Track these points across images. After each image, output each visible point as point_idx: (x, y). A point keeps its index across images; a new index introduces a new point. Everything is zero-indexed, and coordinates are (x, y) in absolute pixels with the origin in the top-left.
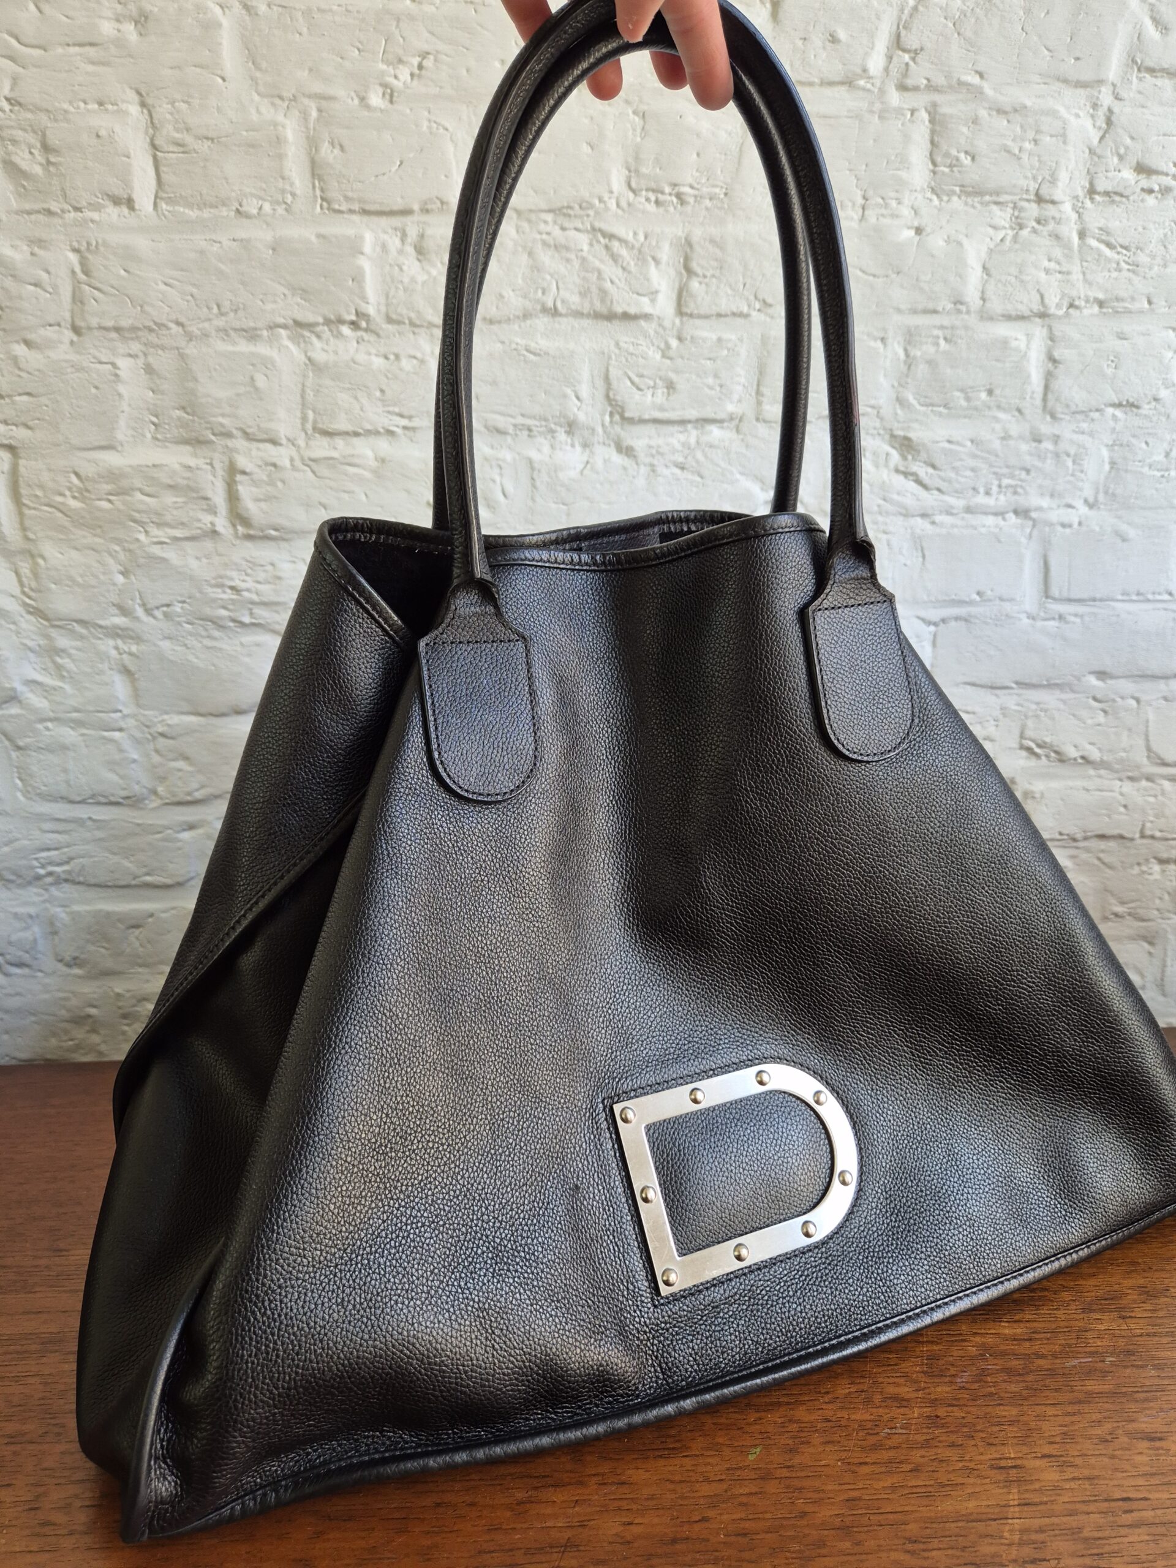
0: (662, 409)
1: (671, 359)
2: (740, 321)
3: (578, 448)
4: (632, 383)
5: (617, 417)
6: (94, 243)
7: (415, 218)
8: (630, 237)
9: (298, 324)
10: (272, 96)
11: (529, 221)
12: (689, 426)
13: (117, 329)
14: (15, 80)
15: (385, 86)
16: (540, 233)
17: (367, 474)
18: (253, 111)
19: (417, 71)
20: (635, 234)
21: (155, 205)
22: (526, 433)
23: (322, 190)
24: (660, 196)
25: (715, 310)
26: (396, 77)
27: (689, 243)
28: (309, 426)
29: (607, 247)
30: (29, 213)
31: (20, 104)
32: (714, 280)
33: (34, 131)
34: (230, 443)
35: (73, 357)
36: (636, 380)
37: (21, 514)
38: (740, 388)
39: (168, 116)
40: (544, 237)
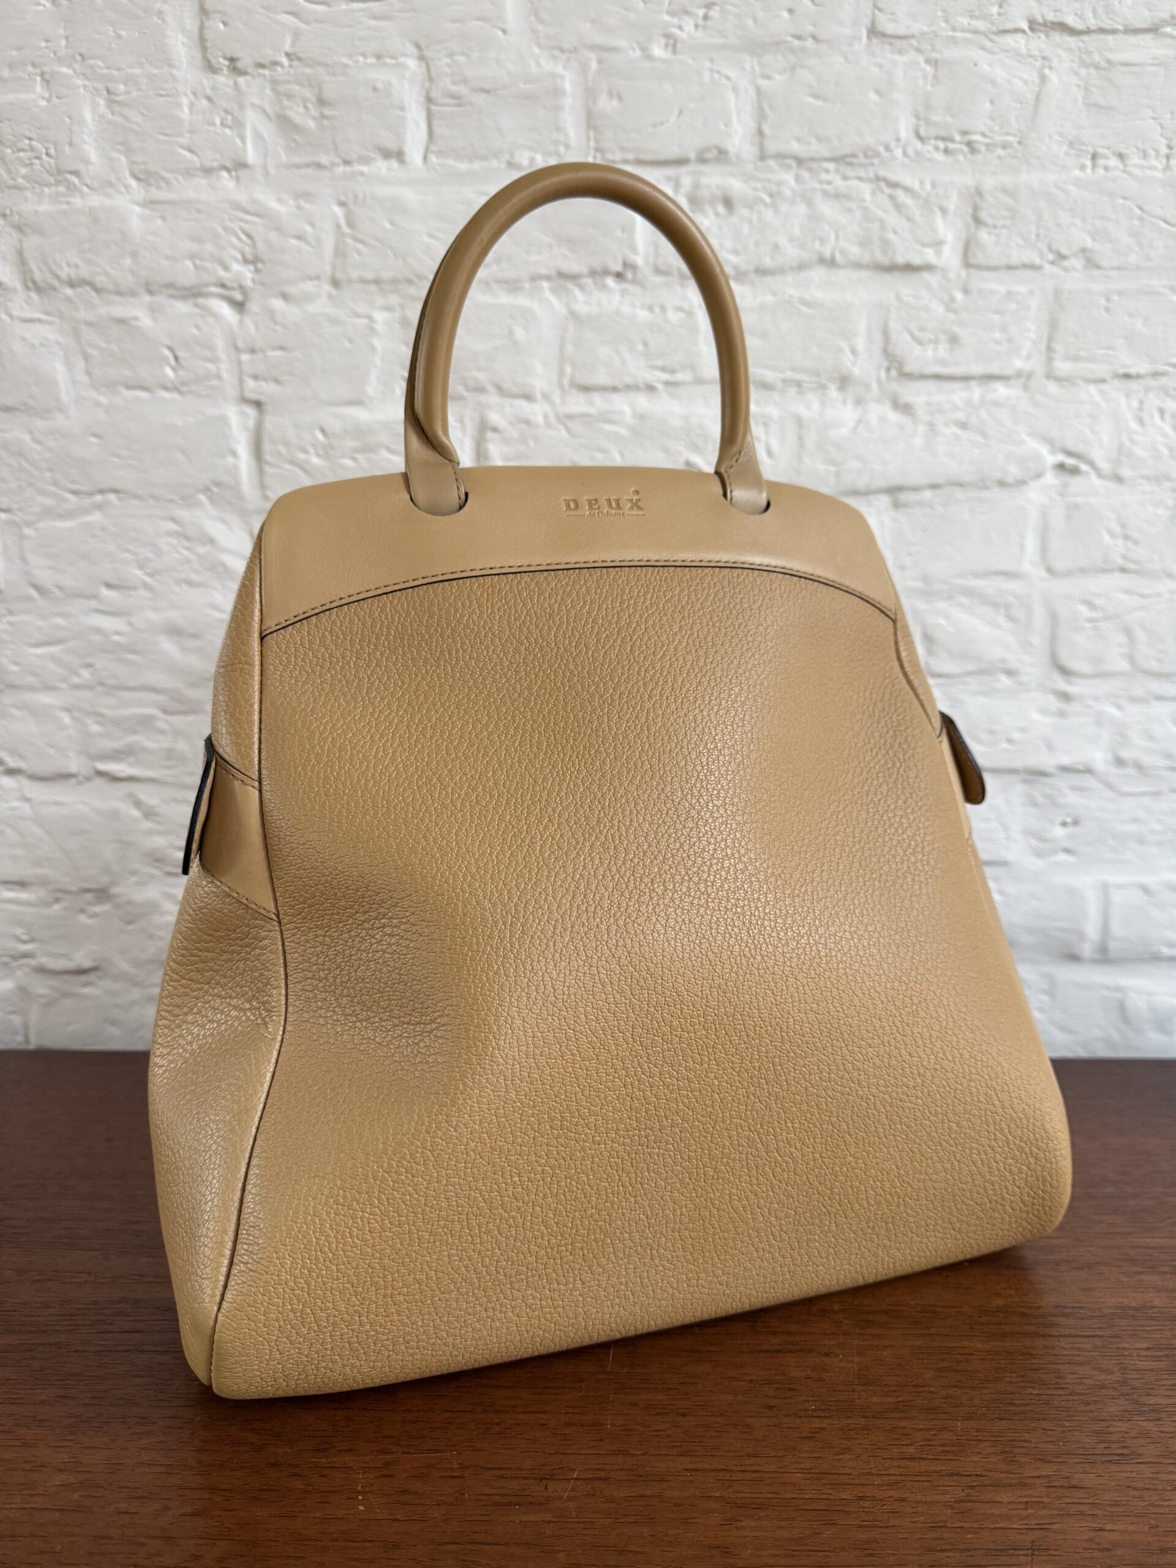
0: (944, 363)
1: (954, 311)
2: (1030, 273)
3: (850, 406)
4: (914, 337)
5: (894, 373)
6: (361, 196)
7: (691, 168)
8: (916, 186)
9: (562, 275)
10: (552, 48)
11: (810, 170)
12: (973, 384)
13: (377, 282)
14: (297, 35)
15: (668, 36)
16: (821, 182)
17: (624, 432)
18: (532, 63)
19: (701, 22)
20: (922, 183)
21: (425, 158)
22: (793, 390)
23: (597, 140)
24: (951, 146)
25: (1004, 261)
26: (680, 28)
27: (979, 193)
28: (566, 382)
29: (892, 197)
30: (298, 166)
31: (299, 59)
32: (1005, 231)
33: (311, 85)
34: (483, 398)
35: (330, 310)
36: (917, 333)
37: (261, 472)
38: (1028, 344)
39: (447, 70)
40: (826, 187)
